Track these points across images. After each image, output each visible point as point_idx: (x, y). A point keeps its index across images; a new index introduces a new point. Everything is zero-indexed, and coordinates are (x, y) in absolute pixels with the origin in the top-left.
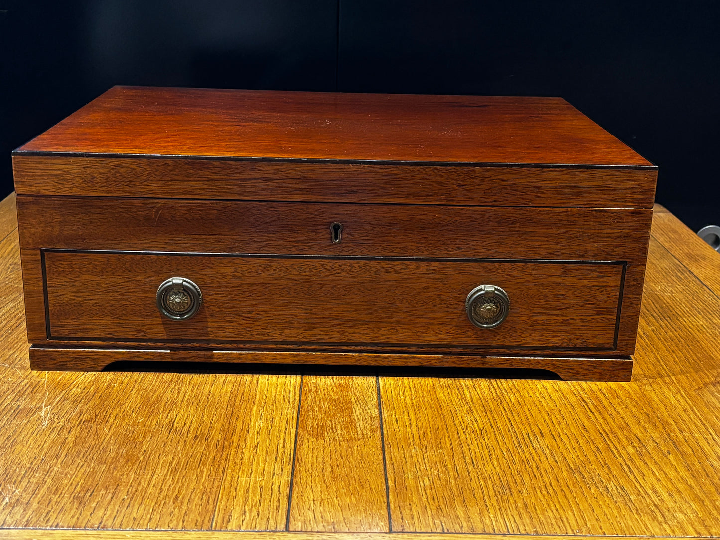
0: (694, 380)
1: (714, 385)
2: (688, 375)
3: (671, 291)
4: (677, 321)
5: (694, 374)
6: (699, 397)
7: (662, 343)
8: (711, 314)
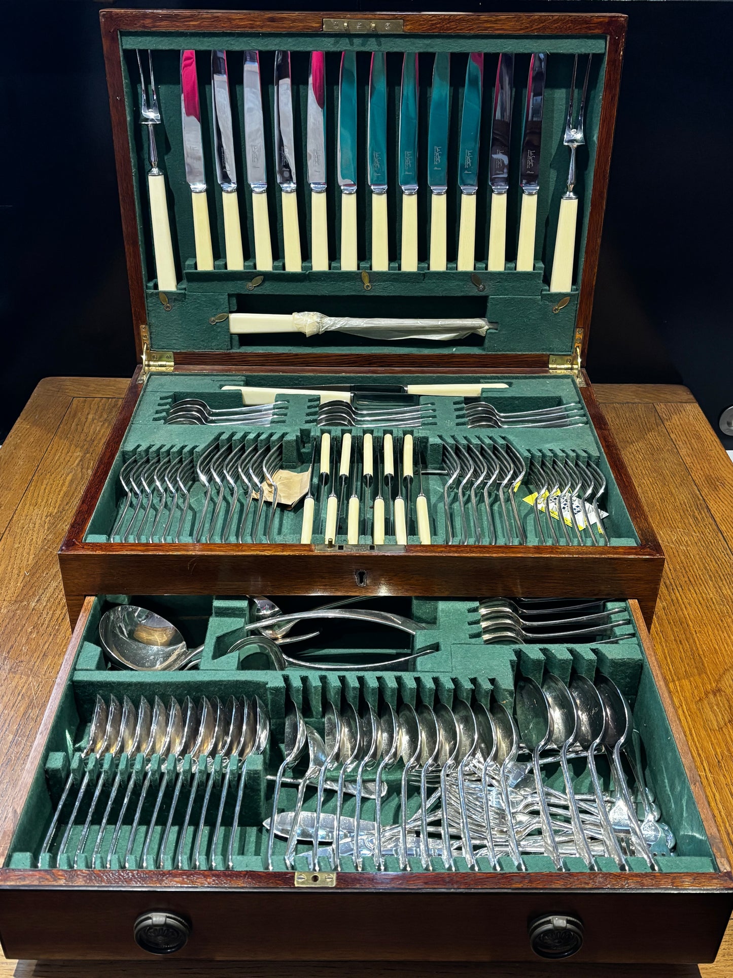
0: (697, 687)
1: (715, 695)
2: (692, 679)
3: (687, 542)
4: (689, 593)
5: (697, 677)
6: (699, 714)
7: (672, 629)
8: (722, 581)
